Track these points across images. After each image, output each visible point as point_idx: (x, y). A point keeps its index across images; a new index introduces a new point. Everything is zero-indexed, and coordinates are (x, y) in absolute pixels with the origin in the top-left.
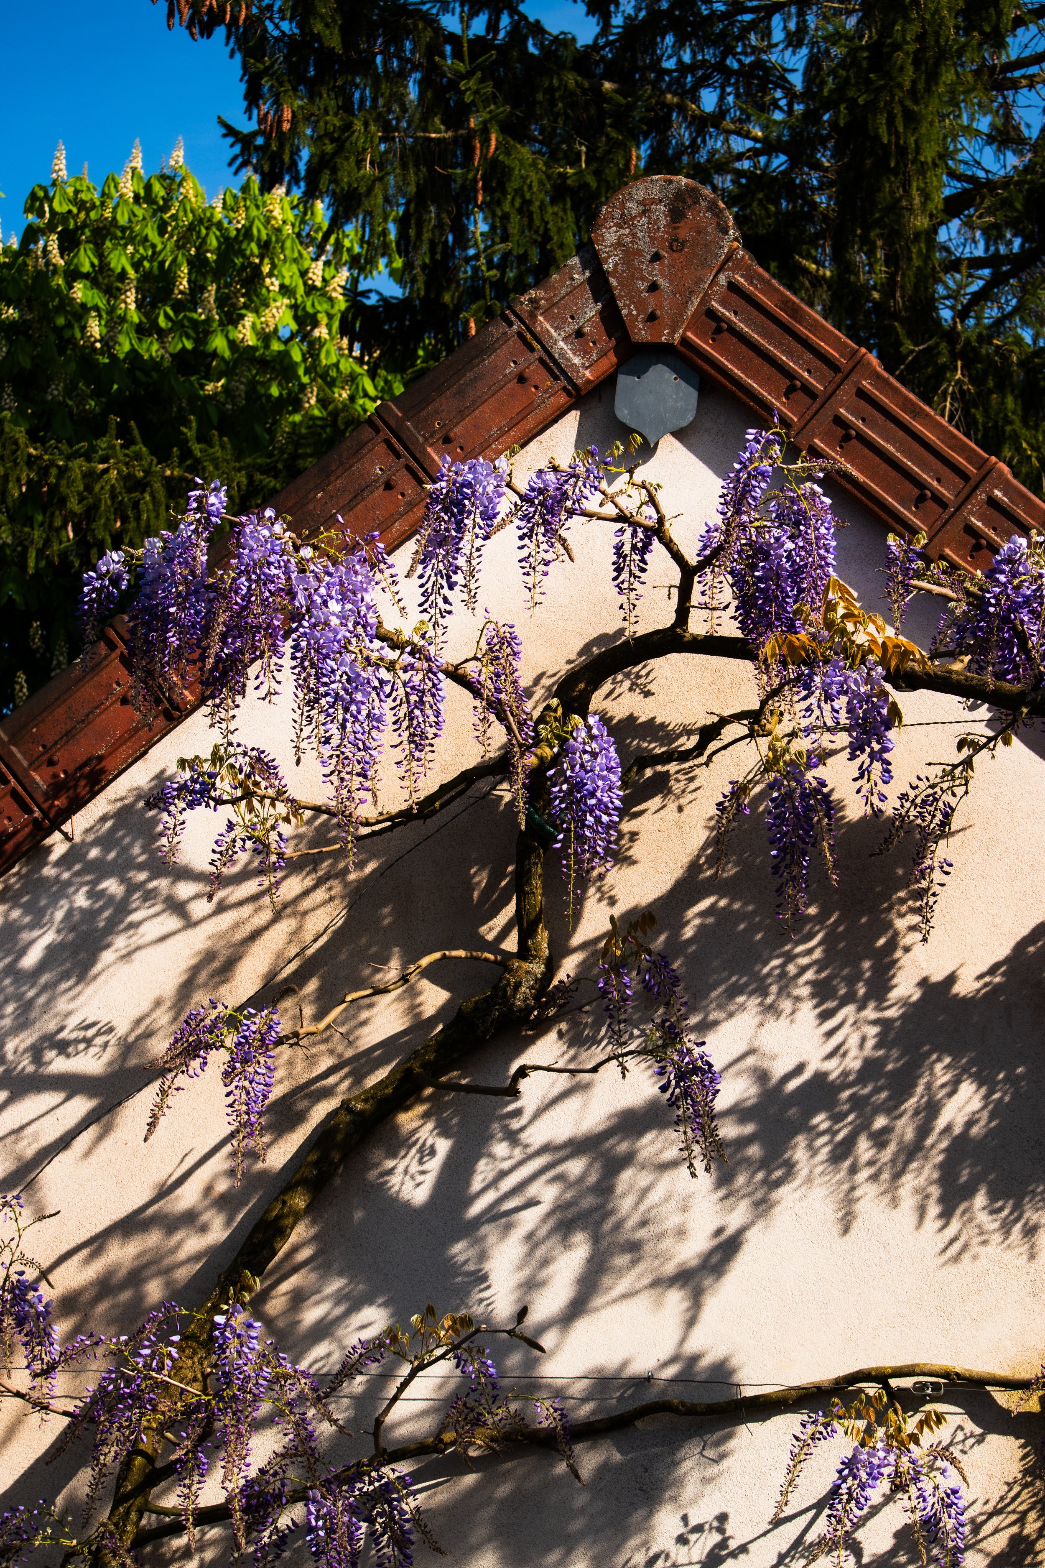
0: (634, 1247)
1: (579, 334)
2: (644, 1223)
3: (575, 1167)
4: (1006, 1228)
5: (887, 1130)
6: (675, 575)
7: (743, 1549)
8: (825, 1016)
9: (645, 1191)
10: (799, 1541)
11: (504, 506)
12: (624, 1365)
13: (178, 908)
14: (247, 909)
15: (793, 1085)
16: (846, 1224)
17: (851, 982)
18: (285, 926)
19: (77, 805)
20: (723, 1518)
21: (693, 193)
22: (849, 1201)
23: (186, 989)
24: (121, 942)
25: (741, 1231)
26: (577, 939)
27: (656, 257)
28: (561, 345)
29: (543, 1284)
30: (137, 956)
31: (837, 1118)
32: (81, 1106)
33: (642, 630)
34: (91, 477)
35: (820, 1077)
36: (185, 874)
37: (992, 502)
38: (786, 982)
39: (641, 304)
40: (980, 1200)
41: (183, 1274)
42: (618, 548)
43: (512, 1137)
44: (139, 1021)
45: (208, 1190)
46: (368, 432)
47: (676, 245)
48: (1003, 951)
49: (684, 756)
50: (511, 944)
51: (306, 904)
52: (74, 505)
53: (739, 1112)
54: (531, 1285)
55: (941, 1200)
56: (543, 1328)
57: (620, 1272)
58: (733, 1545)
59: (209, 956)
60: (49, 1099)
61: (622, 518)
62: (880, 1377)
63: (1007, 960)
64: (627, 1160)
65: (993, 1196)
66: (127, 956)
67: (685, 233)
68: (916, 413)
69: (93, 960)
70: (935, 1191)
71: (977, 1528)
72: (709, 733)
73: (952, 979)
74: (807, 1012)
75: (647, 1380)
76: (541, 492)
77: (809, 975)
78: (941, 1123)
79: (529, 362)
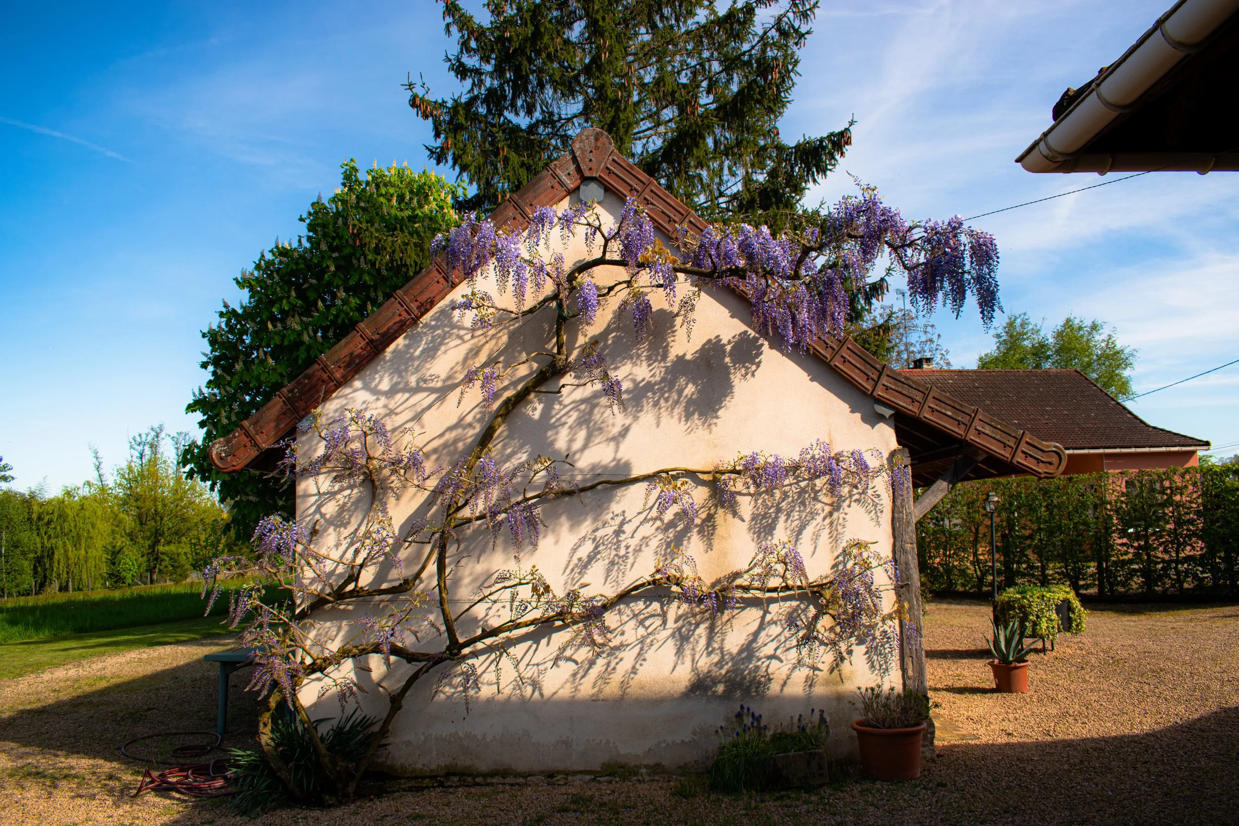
0: (600, 429)
1: (569, 174)
2: (603, 422)
3: (583, 407)
4: (703, 424)
5: (668, 397)
6: (603, 242)
7: (630, 521)
8: (649, 365)
9: (603, 413)
10: (645, 518)
11: (556, 220)
12: (600, 462)
13: (460, 337)
14: (481, 338)
15: (641, 385)
16: (658, 425)
17: (657, 356)
18: (493, 342)
19: (427, 311)
20: (624, 512)
21: (601, 133)
22: (658, 418)
23: (466, 359)
24: (443, 348)
25: (630, 425)
26: (577, 345)
27: (591, 152)
28: (564, 178)
29: (574, 440)
30: (449, 352)
31: (654, 394)
32: (434, 396)
33: (594, 258)
34: (393, 242)
35: (649, 382)
36: (464, 328)
37: (690, 222)
38: (639, 356)
39: (587, 166)
40: (696, 416)
41: (469, 440)
42: (587, 234)
43: (560, 403)
44: (452, 369)
45: (475, 417)
46: (508, 203)
47: (597, 148)
48: (699, 348)
49: (604, 295)
50: (555, 350)
51: (498, 335)
52: (388, 249)
53: (627, 391)
54: (571, 441)
55: (685, 416)
56: (575, 453)
57: (596, 436)
58: (627, 519)
59: (471, 350)
60: (425, 394)
61: (589, 224)
62: (667, 472)
63: (700, 350)
64: (597, 405)
65: (700, 415)
66: (446, 352)
67: (599, 144)
68: (667, 196)
69: (435, 354)
70: (683, 414)
71: (697, 512)
72: (611, 289)
73: (685, 355)
74: (645, 364)
75: (605, 467)
76: (566, 216)
77: (645, 354)
78: (684, 394)
79: (555, 183)
